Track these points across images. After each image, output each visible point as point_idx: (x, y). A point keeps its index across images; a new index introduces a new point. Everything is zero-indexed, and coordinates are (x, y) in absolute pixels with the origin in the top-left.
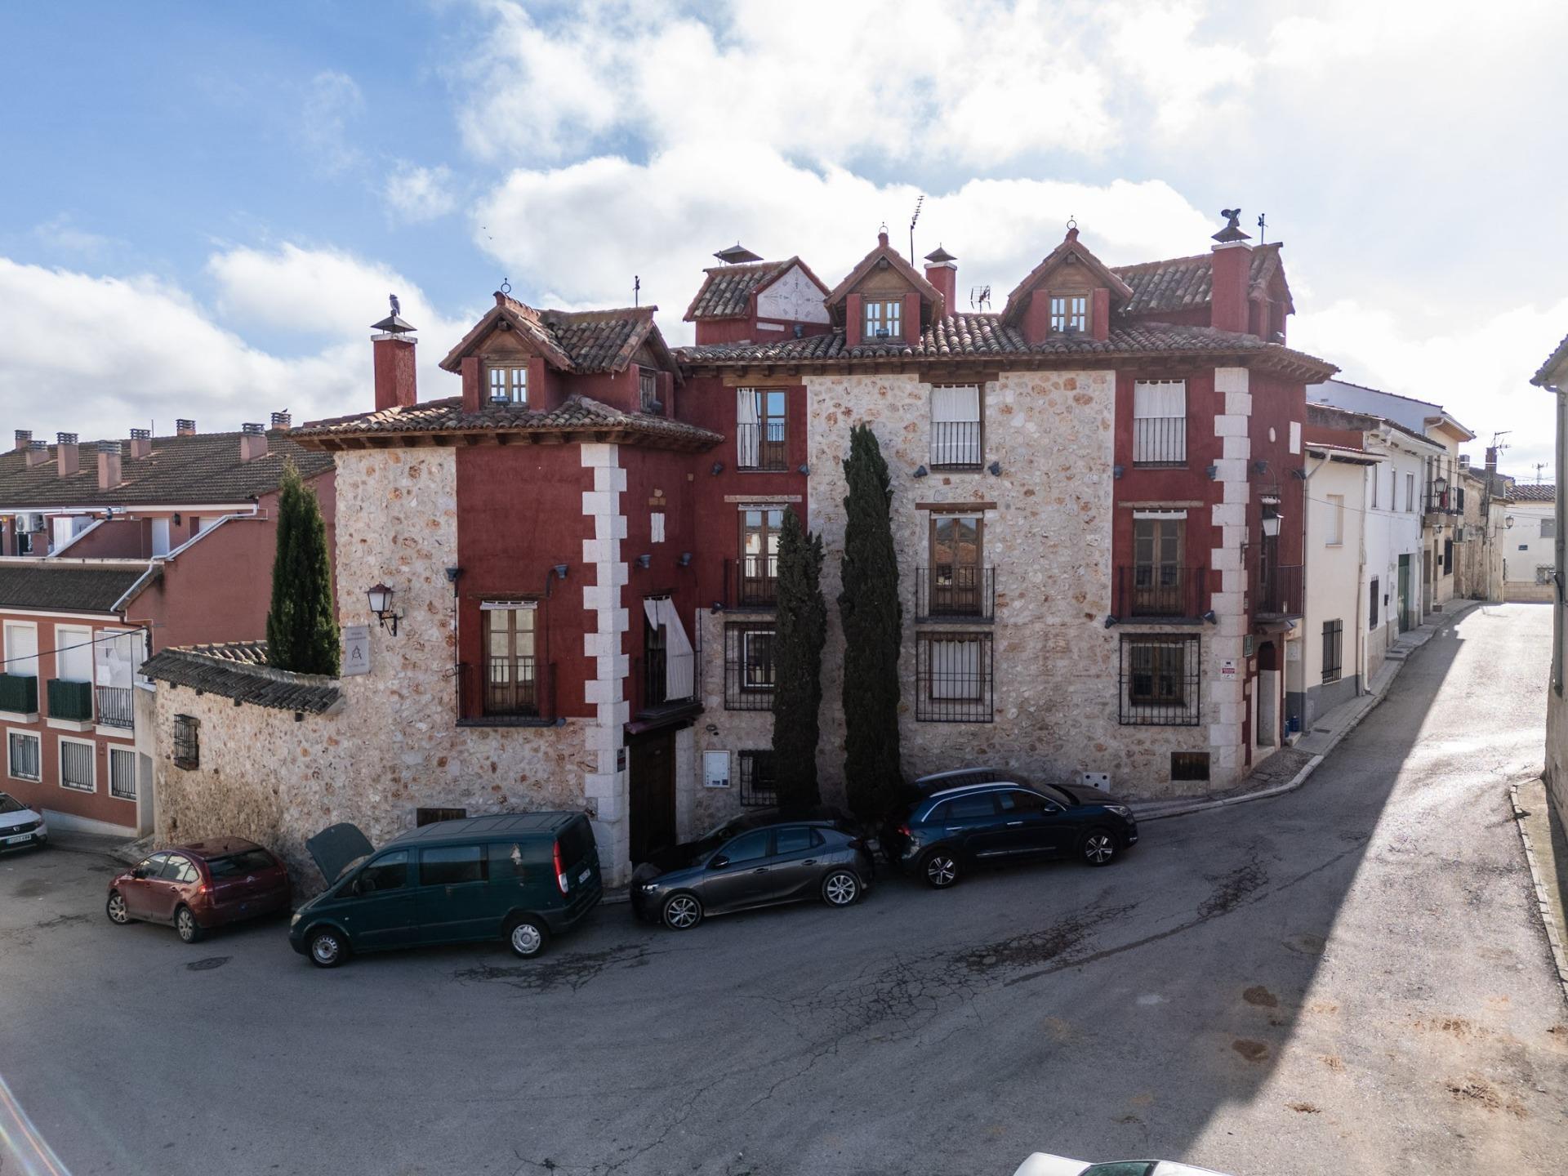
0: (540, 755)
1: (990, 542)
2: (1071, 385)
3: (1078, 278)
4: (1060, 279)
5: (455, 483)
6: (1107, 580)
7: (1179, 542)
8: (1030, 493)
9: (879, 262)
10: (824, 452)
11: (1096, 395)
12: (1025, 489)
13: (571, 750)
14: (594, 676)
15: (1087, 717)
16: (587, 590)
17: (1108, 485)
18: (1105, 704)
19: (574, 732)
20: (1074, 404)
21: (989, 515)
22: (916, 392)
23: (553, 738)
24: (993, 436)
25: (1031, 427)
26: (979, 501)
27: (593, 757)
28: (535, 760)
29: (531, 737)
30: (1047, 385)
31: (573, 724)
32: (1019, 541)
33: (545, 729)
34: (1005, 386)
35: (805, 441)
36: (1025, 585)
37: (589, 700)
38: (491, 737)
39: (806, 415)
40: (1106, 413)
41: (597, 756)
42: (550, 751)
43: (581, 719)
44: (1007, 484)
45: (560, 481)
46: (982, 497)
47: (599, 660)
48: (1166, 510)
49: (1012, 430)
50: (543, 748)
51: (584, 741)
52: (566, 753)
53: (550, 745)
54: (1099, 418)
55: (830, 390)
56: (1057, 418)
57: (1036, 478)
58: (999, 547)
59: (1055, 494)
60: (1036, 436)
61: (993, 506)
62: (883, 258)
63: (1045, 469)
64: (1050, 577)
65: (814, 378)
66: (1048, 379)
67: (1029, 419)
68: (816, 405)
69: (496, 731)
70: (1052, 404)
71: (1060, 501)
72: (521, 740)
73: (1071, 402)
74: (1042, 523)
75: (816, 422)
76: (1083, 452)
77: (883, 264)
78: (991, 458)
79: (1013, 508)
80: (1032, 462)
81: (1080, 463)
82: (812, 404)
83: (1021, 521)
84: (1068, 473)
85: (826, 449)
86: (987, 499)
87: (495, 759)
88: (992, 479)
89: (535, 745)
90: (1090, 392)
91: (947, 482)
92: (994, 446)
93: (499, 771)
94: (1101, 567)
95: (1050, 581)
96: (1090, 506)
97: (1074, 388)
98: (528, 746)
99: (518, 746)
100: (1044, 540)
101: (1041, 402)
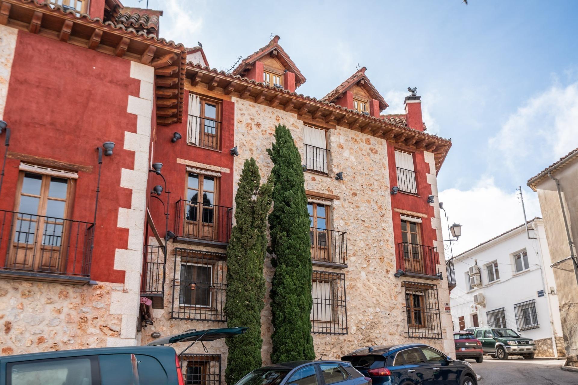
0: (63, 316)
1: (337, 218)
2: (368, 142)
3: (363, 93)
4: (355, 91)
5: (12, 57)
6: (393, 250)
7: (418, 236)
8: (354, 194)
9: (272, 51)
10: (244, 145)
11: (379, 150)
12: (352, 192)
13: (95, 314)
14: (124, 246)
15: (391, 334)
16: (124, 172)
17: (388, 198)
18: (398, 326)
19: (101, 296)
20: (370, 152)
21: (336, 203)
22: (296, 124)
23: (78, 300)
24: (336, 159)
25: (352, 158)
26: (330, 194)
27: (116, 321)
28: (56, 322)
29: (56, 298)
30: (358, 139)
31: (100, 288)
32: (351, 221)
33: (70, 290)
34: (339, 134)
35: (233, 135)
36: (355, 248)
37: (117, 267)
38: (9, 295)
39: (233, 119)
40: (384, 160)
41: (120, 320)
42: (73, 313)
43: (107, 283)
44: (343, 187)
45: (111, 82)
46: (332, 192)
47: (130, 232)
48: (413, 217)
49: (344, 158)
50: (66, 310)
51: (109, 305)
52: (90, 316)
53: (75, 308)
54: (382, 162)
55: (248, 109)
56: (364, 157)
57: (357, 187)
58: (342, 223)
59: (366, 198)
60: (356, 164)
61: (338, 198)
62: (275, 50)
63: (361, 182)
64: (367, 245)
65: (239, 99)
66: (358, 136)
67: (351, 153)
68: (239, 116)
69: (16, 289)
70: (361, 149)
71: (368, 202)
72: (43, 300)
73: (368, 151)
74: (361, 213)
75: (239, 125)
76: (376, 178)
77: (275, 53)
78: (336, 170)
79: (347, 201)
80: (354, 177)
81: (376, 183)
82: (237, 115)
83: (352, 210)
84: (371, 187)
85: (245, 144)
86: (334, 194)
87: (10, 319)
88: (336, 183)
89: (58, 306)
90: (376, 148)
91: (314, 179)
92: (336, 164)
93: (13, 333)
94: (389, 243)
95: (367, 247)
96: (382, 208)
97: (370, 144)
98: (50, 307)
99: (39, 306)
100: (363, 223)
101: (356, 147)
